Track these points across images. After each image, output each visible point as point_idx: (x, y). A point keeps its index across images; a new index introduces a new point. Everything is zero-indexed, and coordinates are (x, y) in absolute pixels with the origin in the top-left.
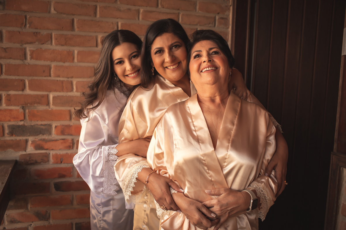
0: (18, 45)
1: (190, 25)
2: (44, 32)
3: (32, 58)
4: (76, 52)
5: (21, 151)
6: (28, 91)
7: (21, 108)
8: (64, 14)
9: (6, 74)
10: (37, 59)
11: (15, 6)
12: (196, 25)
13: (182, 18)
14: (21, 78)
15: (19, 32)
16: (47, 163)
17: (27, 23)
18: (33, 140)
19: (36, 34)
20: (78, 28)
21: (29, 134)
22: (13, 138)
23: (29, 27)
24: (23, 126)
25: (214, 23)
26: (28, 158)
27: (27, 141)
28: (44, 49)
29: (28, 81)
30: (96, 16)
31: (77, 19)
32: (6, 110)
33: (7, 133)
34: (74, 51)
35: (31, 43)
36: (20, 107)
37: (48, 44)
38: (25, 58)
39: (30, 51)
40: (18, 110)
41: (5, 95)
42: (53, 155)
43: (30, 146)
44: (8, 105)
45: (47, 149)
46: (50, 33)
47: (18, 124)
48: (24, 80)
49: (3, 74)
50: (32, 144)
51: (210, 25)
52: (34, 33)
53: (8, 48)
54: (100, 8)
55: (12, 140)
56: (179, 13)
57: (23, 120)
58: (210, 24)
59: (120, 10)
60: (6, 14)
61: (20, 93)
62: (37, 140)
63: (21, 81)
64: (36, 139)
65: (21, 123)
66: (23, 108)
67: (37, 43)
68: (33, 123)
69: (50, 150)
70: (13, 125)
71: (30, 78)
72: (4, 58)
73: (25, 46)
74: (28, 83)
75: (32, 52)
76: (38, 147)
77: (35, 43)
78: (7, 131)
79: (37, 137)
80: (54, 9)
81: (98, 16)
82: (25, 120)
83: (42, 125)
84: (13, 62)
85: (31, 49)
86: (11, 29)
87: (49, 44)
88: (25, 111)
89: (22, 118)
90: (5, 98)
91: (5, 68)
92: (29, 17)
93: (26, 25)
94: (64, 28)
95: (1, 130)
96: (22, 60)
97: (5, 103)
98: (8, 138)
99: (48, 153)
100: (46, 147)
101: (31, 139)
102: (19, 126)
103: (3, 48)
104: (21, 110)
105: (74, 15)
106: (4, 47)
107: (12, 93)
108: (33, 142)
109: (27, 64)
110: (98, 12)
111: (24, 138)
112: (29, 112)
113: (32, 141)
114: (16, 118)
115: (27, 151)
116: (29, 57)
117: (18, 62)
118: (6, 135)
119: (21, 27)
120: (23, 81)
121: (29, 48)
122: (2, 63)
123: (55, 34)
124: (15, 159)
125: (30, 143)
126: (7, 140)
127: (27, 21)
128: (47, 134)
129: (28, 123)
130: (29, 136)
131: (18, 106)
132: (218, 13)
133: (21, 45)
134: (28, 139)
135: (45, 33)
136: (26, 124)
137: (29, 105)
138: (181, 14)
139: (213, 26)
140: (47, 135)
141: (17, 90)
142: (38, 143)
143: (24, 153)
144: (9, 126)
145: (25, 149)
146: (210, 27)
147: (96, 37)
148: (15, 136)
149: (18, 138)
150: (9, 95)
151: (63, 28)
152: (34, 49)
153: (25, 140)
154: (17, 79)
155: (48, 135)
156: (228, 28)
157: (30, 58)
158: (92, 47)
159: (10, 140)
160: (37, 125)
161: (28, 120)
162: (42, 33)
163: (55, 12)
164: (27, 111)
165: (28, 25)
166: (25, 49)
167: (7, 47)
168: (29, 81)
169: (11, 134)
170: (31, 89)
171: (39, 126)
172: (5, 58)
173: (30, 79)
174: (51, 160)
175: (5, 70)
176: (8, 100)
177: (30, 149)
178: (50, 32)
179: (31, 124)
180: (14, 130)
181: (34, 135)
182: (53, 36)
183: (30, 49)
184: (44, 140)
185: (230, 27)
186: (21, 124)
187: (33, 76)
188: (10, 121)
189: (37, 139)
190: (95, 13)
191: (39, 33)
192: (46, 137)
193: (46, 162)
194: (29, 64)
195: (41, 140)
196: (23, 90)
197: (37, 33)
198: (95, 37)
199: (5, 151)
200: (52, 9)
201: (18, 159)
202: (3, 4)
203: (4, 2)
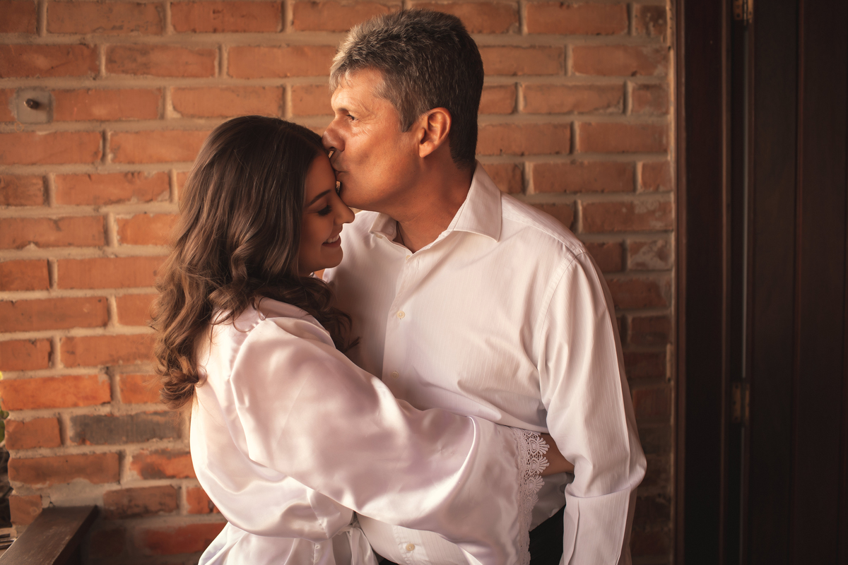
0: (88, 210)
1: (550, 114)
2: (152, 170)
3: (123, 240)
5: (108, 482)
6: (117, 328)
7: (103, 371)
8: (201, 117)
9: (61, 286)
10: (135, 242)
11: (76, 109)
12: (570, 113)
13: (525, 97)
14: (99, 293)
15: (89, 176)
16: (174, 513)
17: (108, 150)
18: (136, 452)
19: (130, 177)
21: (124, 439)
22: (87, 449)
23: (114, 160)
24: (110, 417)
25: (622, 101)
26: (125, 501)
27: (121, 456)
28: (151, 215)
29: (116, 301)
30: (283, 115)
32: (65, 378)
33: (71, 438)
35: (119, 201)
36: (101, 370)
37: (162, 201)
38: (107, 242)
39: (118, 221)
40: (96, 376)
41: (60, 339)
42: (188, 493)
43: (130, 469)
44: (69, 365)
45: (172, 477)
46: (166, 172)
47: (96, 413)
48: (107, 300)
49: (55, 285)
50: (133, 463)
51: (611, 110)
52: (126, 174)
53: (62, 219)
54: (294, 91)
55: (84, 455)
56: (516, 85)
57: (109, 403)
58: (609, 106)
60: (56, 133)
61: (99, 331)
62: (146, 452)
63: (100, 301)
64: (143, 449)
65: (105, 410)
66: (108, 371)
67: (134, 200)
68: (135, 409)
69: (180, 478)
70: (85, 417)
71: (122, 292)
72: (55, 245)
73: (104, 210)
74: (119, 307)
75: (124, 225)
76: (150, 471)
77: (129, 200)
78: (70, 432)
79: (145, 445)
80: (175, 108)
82: (113, 403)
83: (156, 413)
84: (75, 253)
85: (120, 217)
86: (68, 169)
87: (166, 200)
88: (111, 378)
89: (107, 397)
90: (62, 346)
91: (59, 270)
92: (112, 135)
93: (104, 156)
95: (57, 431)
96: (99, 248)
97: (62, 361)
98: (73, 449)
99: (176, 487)
100: (170, 471)
101: (131, 450)
102: (99, 419)
103: (50, 219)
104: (103, 378)
106: (54, 217)
107: (79, 332)
108: (136, 458)
109: (112, 257)
110: (289, 104)
111: (114, 448)
112: (123, 382)
113: (134, 457)
114: (90, 399)
115: (122, 482)
116: (115, 237)
117: (89, 253)
118: (68, 442)
119: (93, 163)
120: (104, 302)
121: (115, 215)
122: (51, 259)
123: (178, 174)
124: (92, 503)
125: (129, 460)
126: (72, 455)
127: (108, 145)
128: (169, 438)
129: (121, 409)
130: (126, 443)
131: (95, 366)
132: (634, 74)
133: (97, 210)
134: (124, 451)
135: (154, 172)
136: (117, 413)
137: (121, 362)
138: (523, 86)
139: (621, 111)
140: (171, 439)
141: (89, 326)
142: (149, 460)
143: (115, 487)
144: (75, 420)
145: (117, 478)
146: (611, 114)
148: (92, 444)
149: (100, 449)
150: (70, 340)
152: (128, 217)
153: (116, 453)
154: (88, 296)
155: (174, 438)
156: (667, 113)
157: (119, 241)
159: (78, 455)
160: (145, 413)
161: (121, 403)
162: (146, 174)
163: (176, 115)
164: (118, 378)
165: (110, 156)
166: (105, 218)
167: (61, 216)
168: (119, 300)
169: (82, 439)
170: (125, 320)
171: (150, 417)
172: (58, 246)
173: (121, 295)
174: (185, 504)
175: (59, 275)
176: (68, 352)
177: (131, 478)
178: (165, 168)
179: (130, 413)
180: (89, 429)
181: (138, 442)
182: (175, 178)
183: (117, 217)
184: (163, 453)
185: (672, 110)
186: (103, 414)
187: (129, 286)
188: (75, 405)
189: (147, 449)
190: (282, 108)
191: (139, 173)
192: (168, 444)
193: (171, 511)
194: (116, 256)
195: (156, 452)
196: (105, 324)
197: (133, 174)
199: (68, 484)
200: (169, 108)
201: (100, 503)
202: (48, 109)
203: (50, 104)
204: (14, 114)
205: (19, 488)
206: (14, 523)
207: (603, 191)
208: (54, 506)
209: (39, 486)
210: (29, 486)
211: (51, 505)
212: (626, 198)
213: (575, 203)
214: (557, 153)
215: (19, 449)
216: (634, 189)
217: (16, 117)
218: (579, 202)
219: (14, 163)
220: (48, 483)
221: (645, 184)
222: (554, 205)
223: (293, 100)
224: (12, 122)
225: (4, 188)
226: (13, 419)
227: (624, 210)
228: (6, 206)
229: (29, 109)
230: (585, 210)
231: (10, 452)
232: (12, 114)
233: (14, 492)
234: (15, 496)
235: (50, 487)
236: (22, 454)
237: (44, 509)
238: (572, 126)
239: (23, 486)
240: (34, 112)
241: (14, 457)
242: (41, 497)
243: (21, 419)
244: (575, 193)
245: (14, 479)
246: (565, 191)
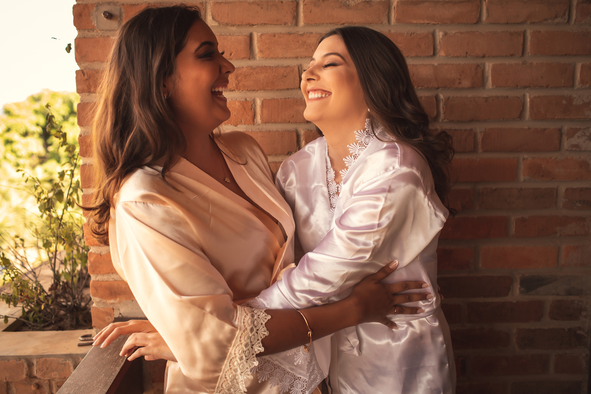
1: (507, 24)
4: (259, 102)
8: (233, 25)
12: (523, 23)
13: (487, 10)
20: (261, 51)
25: (567, 13)
30: (297, 24)
31: (260, 34)
34: (254, 101)
51: (558, 20)
54: (305, 5)
58: (556, 17)
59: (348, 7)
80: (213, 18)
81: (301, 23)
94: (233, 54)
105: (253, 25)
110: (301, 15)
139: (566, 21)
146: (558, 24)
147: (299, 68)
151: (231, 55)
158: (291, 89)
163: (215, 24)
190: (296, 18)
198: (296, 69)
200: (209, 17)
202: (119, 19)
203: (121, 15)
204: (94, 23)
205: (98, 302)
206: (95, 327)
207: (547, 87)
208: (123, 316)
209: (112, 301)
210: (105, 301)
211: (120, 316)
212: (566, 92)
213: (524, 96)
214: (512, 55)
215: (98, 274)
216: (573, 86)
217: (95, 25)
218: (528, 95)
219: (94, 61)
220: (118, 299)
221: (583, 82)
222: (507, 97)
223: (304, 12)
224: (93, 29)
225: (87, 80)
226: (93, 252)
227: (564, 102)
228: (88, 94)
229: (105, 19)
230: (532, 101)
231: (92, 275)
232: (93, 24)
233: (94, 305)
234: (96, 308)
235: (120, 302)
236: (99, 278)
237: (115, 318)
238: (524, 33)
239: (101, 300)
240: (109, 21)
241: (94, 280)
242: (113, 309)
243: (99, 252)
244: (525, 87)
245: (94, 295)
246: (517, 86)
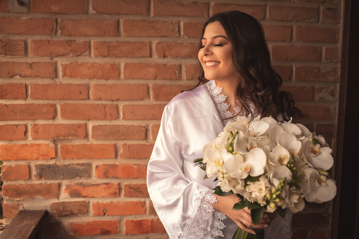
0: (47, 60)
1: (281, 21)
2: (81, 40)
3: (64, 75)
4: (122, 65)
5: (53, 198)
6: (60, 120)
7: (52, 142)
8: (106, 14)
9: (32, 98)
10: (71, 77)
11: (42, 6)
12: (291, 21)
13: (270, 12)
14: (51, 102)
15: (48, 41)
16: (86, 215)
17: (58, 29)
18: (68, 184)
19: (69, 43)
20: (125, 31)
21: (62, 177)
22: (43, 182)
23: (61, 34)
24: (55, 166)
25: (317, 16)
26: (61, 208)
27: (60, 186)
28: (80, 63)
29: (60, 106)
30: (149, 15)
31: (124, 20)
32: (32, 145)
33: (35, 176)
34: (120, 64)
35: (63, 55)
36: (51, 141)
37: (85, 56)
38: (57, 76)
39: (62, 65)
40: (48, 144)
41: (31, 125)
42: (93, 205)
43: (64, 192)
44: (35, 139)
45: (85, 197)
46: (88, 41)
47: (48, 163)
48: (55, 105)
49: (29, 97)
50: (66, 189)
51: (312, 20)
52: (67, 41)
53: (34, 63)
54: (154, 3)
55: (41, 184)
56: (266, 5)
57: (55, 158)
59: (182, 5)
60: (32, 18)
61: (51, 122)
62: (73, 184)
63: (52, 106)
64: (71, 182)
65: (52, 162)
66: (54, 141)
67: (71, 55)
68: (67, 162)
69: (89, 198)
70: (42, 165)
71: (63, 102)
72: (30, 76)
73: (55, 59)
74: (61, 109)
75: (65, 67)
76: (74, 193)
77: (68, 55)
78: (34, 173)
79: (72, 181)
80: (94, 8)
81: (152, 14)
82: (57, 158)
83: (78, 164)
84: (40, 81)
85: (63, 63)
86: (37, 38)
87: (87, 55)
88: (56, 146)
89: (53, 155)
90: (32, 128)
91: (31, 89)
92: (61, 21)
93: (56, 31)
94: (106, 33)
95: (28, 172)
96: (52, 78)
97: (31, 136)
98: (36, 182)
99: (87, 202)
100: (84, 193)
101: (65, 183)
102: (49, 166)
103: (27, 63)
104: (52, 145)
105: (120, 14)
106: (30, 62)
107: (40, 122)
108: (68, 187)
109: (59, 83)
110: (152, 9)
111: (56, 182)
112: (62, 147)
113: (66, 186)
114: (45, 156)
115: (60, 198)
116: (60, 74)
117: (47, 81)
118: (33, 178)
119: (50, 35)
120: (54, 106)
121: (61, 62)
122: (27, 83)
123: (94, 42)
124: (45, 209)
125: (63, 188)
126: (35, 184)
127: (58, 26)
128: (85, 177)
129: (60, 162)
130: (63, 179)
131: (48, 139)
132: (324, 2)
133: (52, 59)
134: (62, 183)
135: (82, 41)
136: (58, 164)
137: (61, 138)
138: (269, 6)
139: (316, 21)
140: (86, 178)
141: (46, 119)
142: (74, 188)
143: (56, 201)
144: (37, 166)
145: (58, 197)
147: (149, 43)
148: (45, 179)
149: (49, 182)
150: (35, 125)
151: (105, 33)
152: (68, 63)
153: (57, 184)
154: (45, 103)
155: (87, 177)
156: (339, 23)
157: (62, 75)
158: (145, 57)
159: (38, 184)
160: (73, 164)
161: (61, 158)
162: (77, 42)
163: (94, 12)
164: (59, 146)
165: (59, 32)
166: (56, 63)
167: (33, 61)
168: (62, 107)
169: (40, 176)
170: (64, 116)
171: (75, 166)
172: (31, 77)
173: (62, 103)
174: (92, 211)
175: (31, 92)
176: (35, 132)
177: (64, 197)
178: (87, 39)
179: (65, 164)
180: (44, 171)
181: (69, 179)
182: (92, 44)
183: (62, 63)
184: (81, 184)
185: (342, 21)
186: (51, 164)
187: (67, 99)
188: (38, 159)
189: (73, 182)
190: (148, 10)
191: (74, 41)
192: (84, 181)
193: (84, 214)
194: (61, 83)
195: (78, 184)
196: (54, 118)
197: (71, 41)
198: (148, 44)
199: (33, 199)
200: (91, 8)
201: (49, 209)
202: (28, 6)
203: (29, 3)
204: (10, 7)
205: (7, 200)
206: (5, 217)
207: (305, 61)
208: (25, 210)
209: (18, 199)
210: (13, 199)
211: (24, 209)
212: (316, 65)
213: (292, 66)
214: (284, 40)
215: (8, 180)
216: (321, 61)
217: (11, 9)
218: (294, 66)
219: (10, 33)
220: (22, 198)
221: (326, 58)
222: (281, 66)
223: (154, 7)
224: (9, 11)
225: (4, 46)
226: (5, 165)
227: (315, 71)
228: (5, 55)
229: (18, 5)
230: (296, 69)
231: (3, 181)
232: (9, 8)
233: (5, 202)
234: (6, 205)
235: (23, 200)
236: (10, 183)
237: (20, 211)
238: (292, 27)
239: (10, 199)
240: (21, 7)
241: (5, 184)
242: (19, 205)
243: (10, 165)
244: (292, 61)
245: (5, 195)
246: (287, 60)
